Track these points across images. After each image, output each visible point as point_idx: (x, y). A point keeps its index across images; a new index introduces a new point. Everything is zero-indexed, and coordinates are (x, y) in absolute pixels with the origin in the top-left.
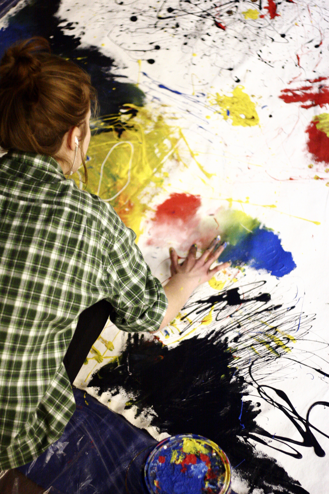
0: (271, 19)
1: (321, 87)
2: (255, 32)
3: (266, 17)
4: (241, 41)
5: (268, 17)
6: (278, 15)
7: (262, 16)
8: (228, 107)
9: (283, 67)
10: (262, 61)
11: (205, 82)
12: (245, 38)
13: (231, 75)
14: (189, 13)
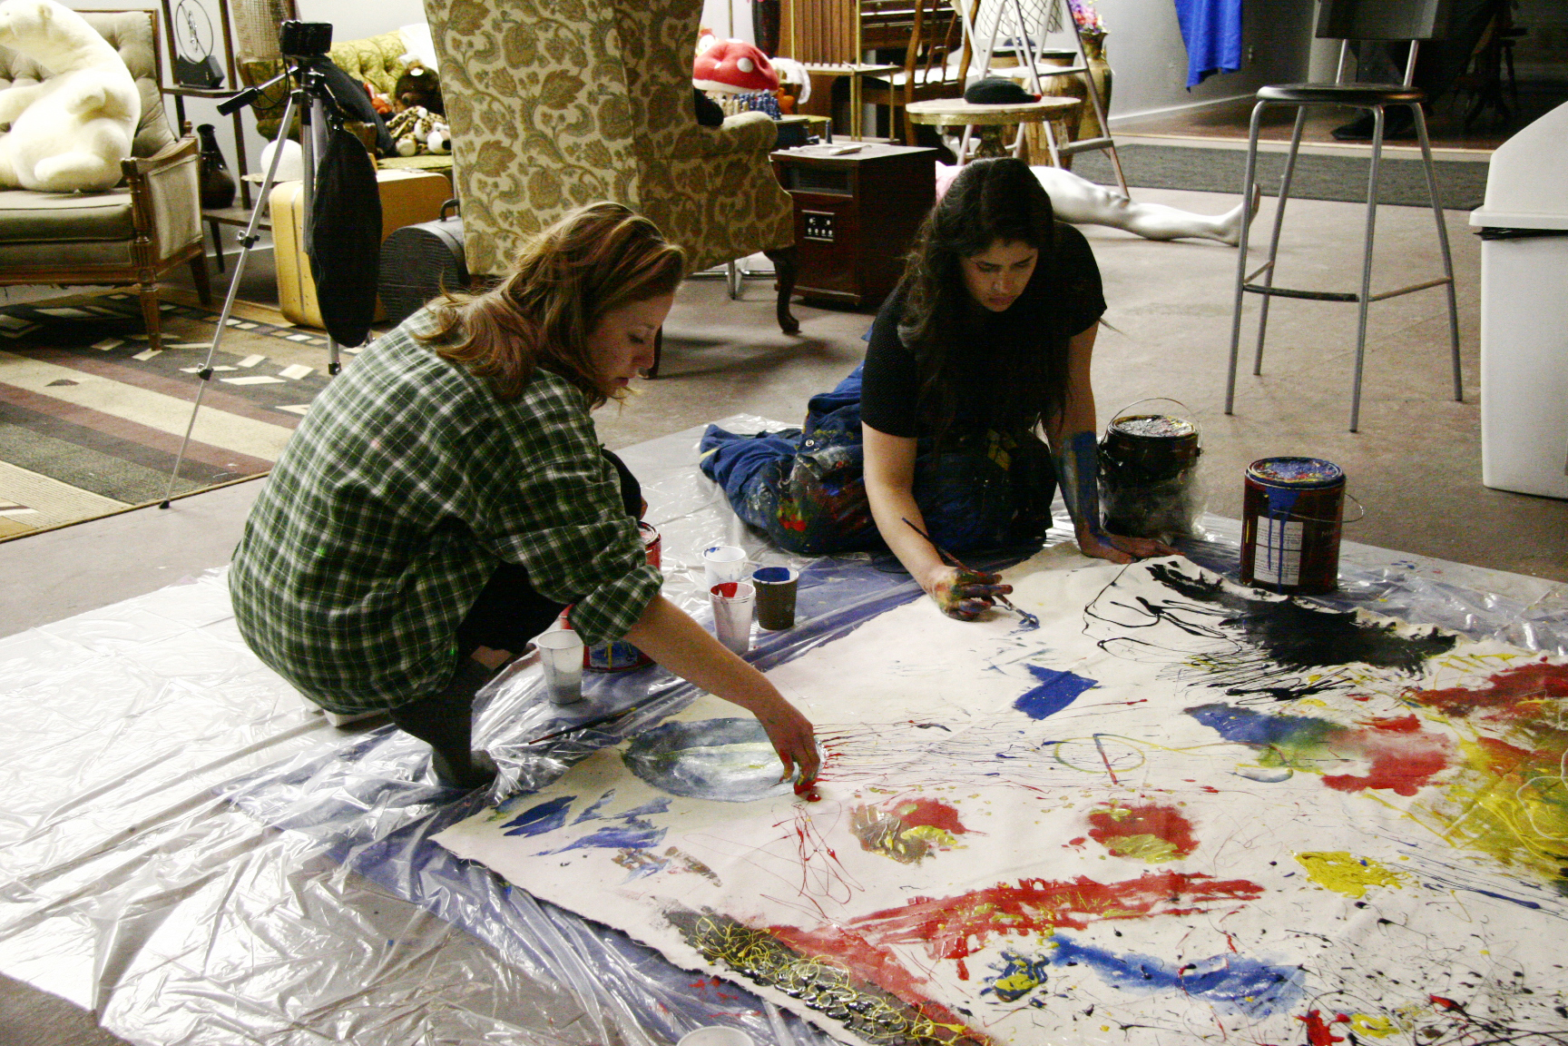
0: (1317, 1012)
1: (1175, 900)
2: (1347, 986)
3: (1333, 1017)
4: (1381, 973)
5: (1326, 1017)
6: (1301, 1018)
7: (1344, 1019)
8: (1368, 871)
9: (1264, 932)
10: (1315, 935)
11: (1434, 907)
12: (1370, 977)
13: (1379, 911)
14: (1545, 1034)
